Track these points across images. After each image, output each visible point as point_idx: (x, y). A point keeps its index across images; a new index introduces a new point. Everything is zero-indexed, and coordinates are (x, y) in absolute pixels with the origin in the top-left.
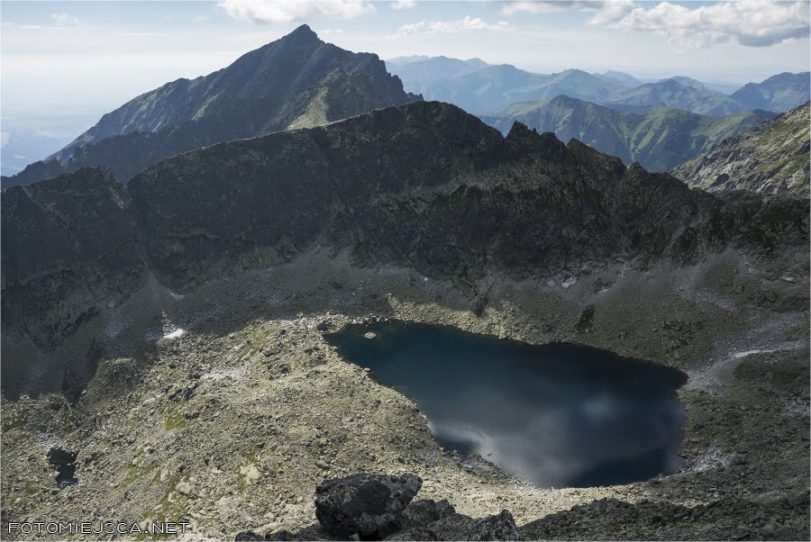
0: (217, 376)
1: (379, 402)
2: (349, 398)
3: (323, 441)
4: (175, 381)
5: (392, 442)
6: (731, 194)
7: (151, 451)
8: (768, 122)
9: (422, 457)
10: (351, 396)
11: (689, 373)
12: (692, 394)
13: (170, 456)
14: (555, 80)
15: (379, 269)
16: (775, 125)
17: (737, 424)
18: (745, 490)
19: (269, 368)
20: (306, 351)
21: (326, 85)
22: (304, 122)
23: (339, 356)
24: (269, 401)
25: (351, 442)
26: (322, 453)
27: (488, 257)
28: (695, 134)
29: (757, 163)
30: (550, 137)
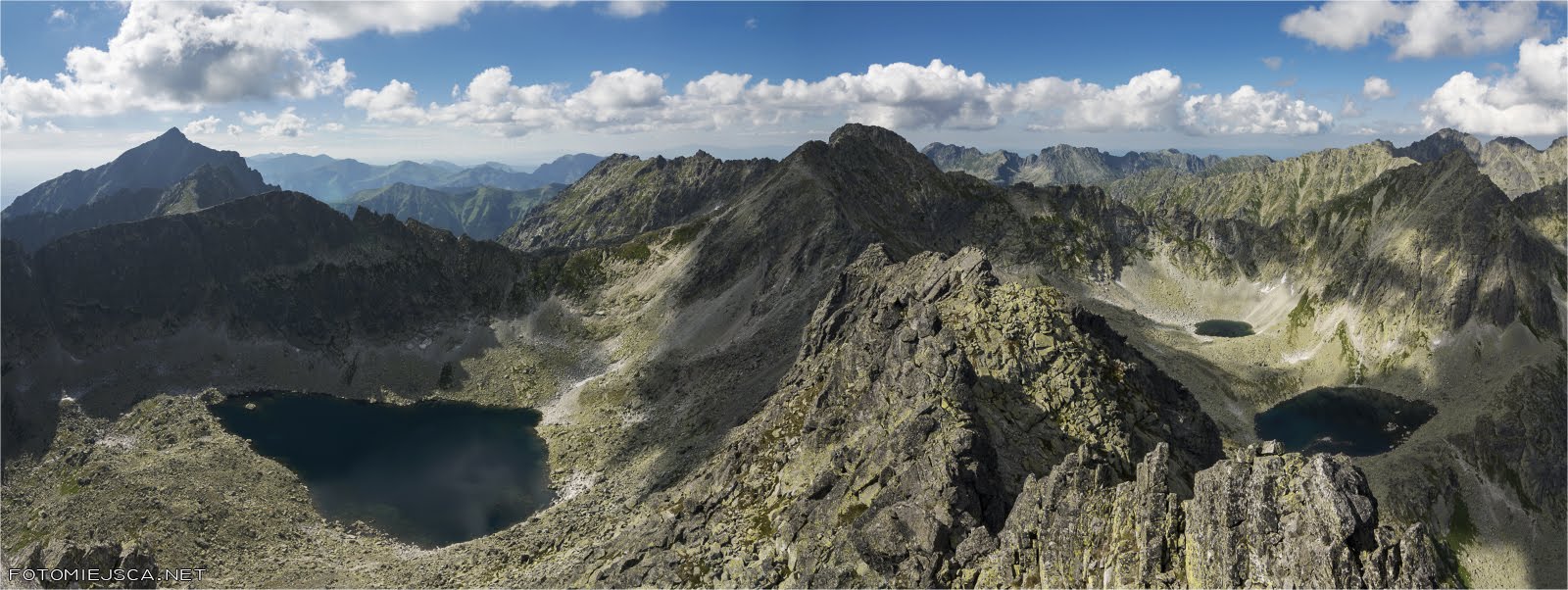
0: (109, 443)
1: (261, 474)
2: (231, 471)
3: (204, 516)
4: (72, 444)
5: (273, 516)
6: (545, 251)
7: (45, 516)
8: (563, 192)
9: (304, 530)
10: (234, 468)
11: (542, 410)
12: (549, 429)
13: (60, 523)
14: (392, 171)
15: (254, 342)
16: (567, 194)
17: (591, 446)
18: (610, 504)
19: (157, 438)
20: (192, 422)
21: (195, 177)
22: (179, 209)
23: (222, 427)
24: (155, 473)
25: (232, 518)
26: (202, 530)
27: (352, 327)
28: (511, 206)
29: (560, 225)
30: (390, 218)
